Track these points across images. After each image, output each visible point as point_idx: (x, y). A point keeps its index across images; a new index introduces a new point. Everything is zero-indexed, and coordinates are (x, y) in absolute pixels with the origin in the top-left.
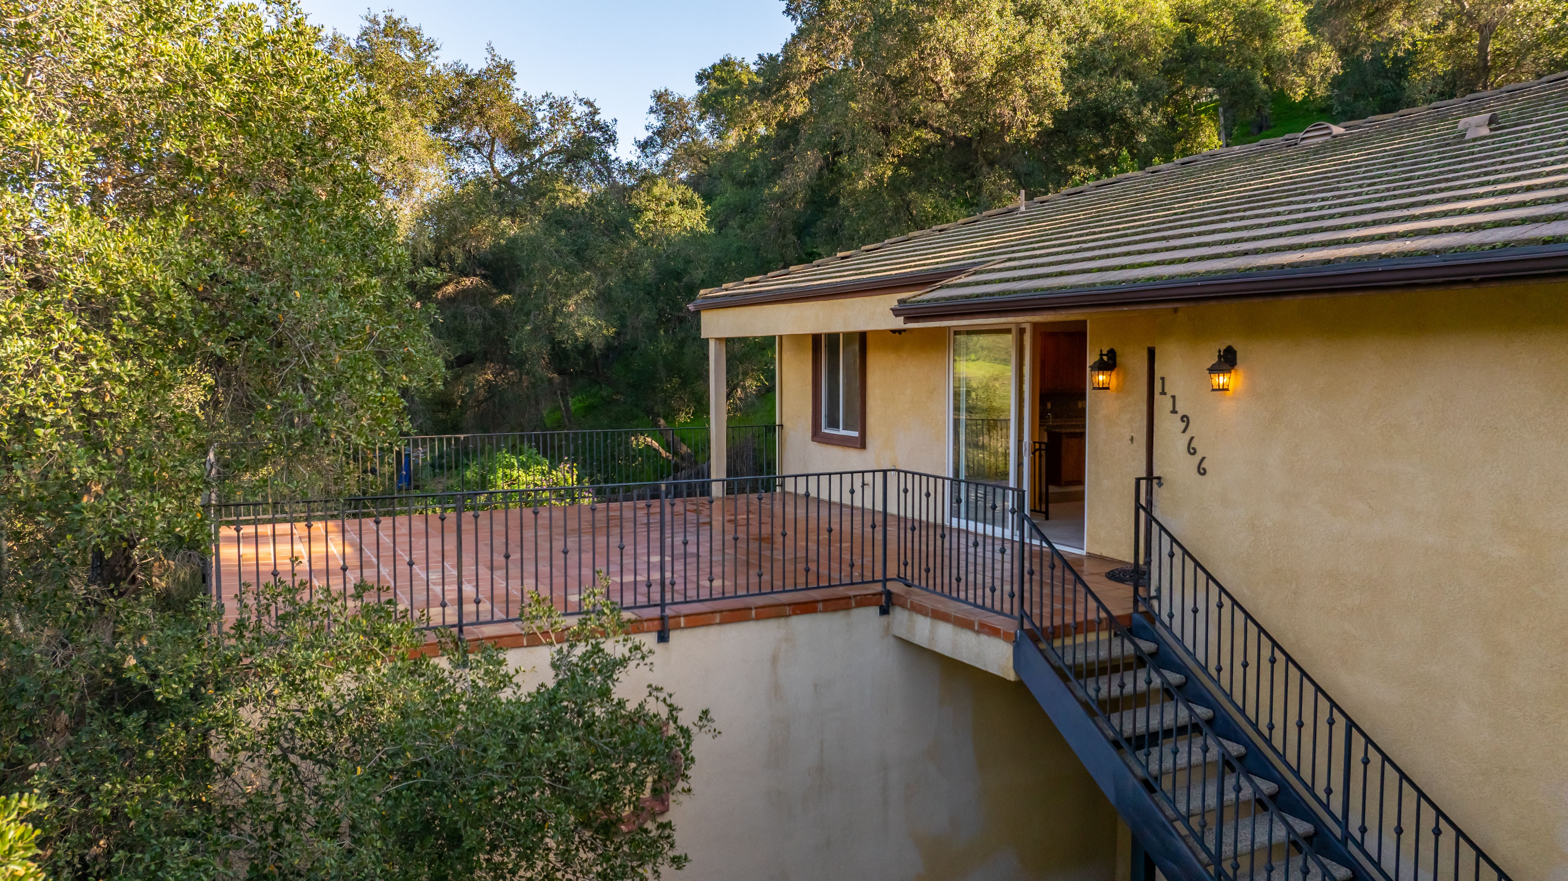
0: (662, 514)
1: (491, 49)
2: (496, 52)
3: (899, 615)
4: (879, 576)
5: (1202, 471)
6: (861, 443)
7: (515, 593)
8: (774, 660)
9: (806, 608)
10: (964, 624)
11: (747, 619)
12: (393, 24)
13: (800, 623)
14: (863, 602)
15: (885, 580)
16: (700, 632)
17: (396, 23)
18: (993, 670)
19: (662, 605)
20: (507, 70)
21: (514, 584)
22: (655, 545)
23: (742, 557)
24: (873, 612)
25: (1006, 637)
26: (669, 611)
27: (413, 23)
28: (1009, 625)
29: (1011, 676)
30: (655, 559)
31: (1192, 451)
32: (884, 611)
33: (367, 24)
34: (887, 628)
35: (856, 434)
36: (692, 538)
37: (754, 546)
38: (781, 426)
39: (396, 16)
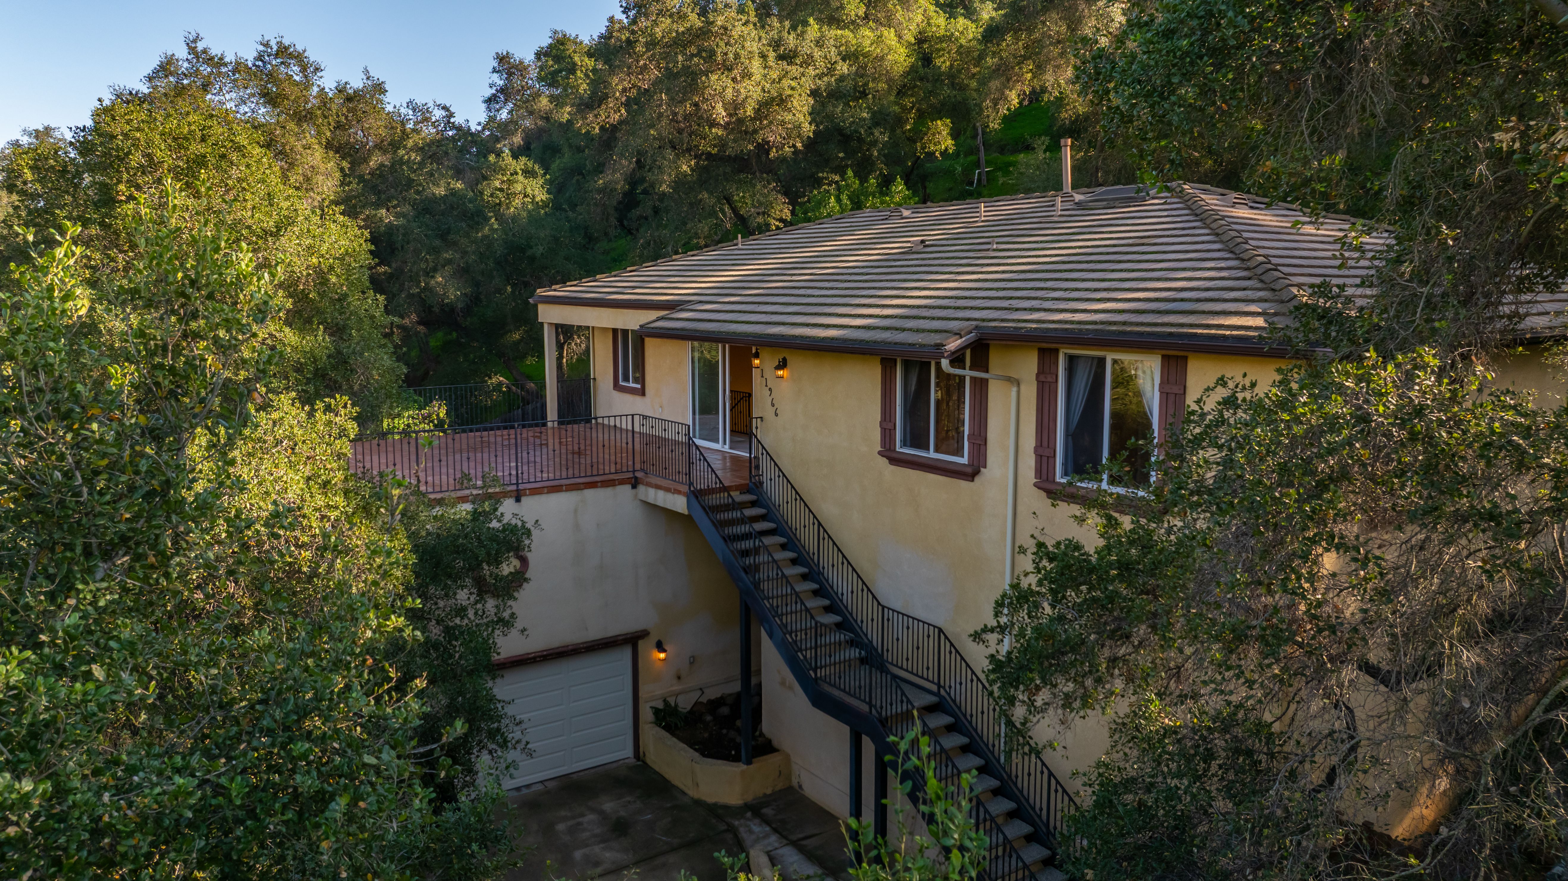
0: (516, 439)
1: (366, 71)
2: (371, 74)
3: (641, 488)
4: (631, 469)
5: (776, 415)
6: (642, 392)
7: (437, 482)
8: (576, 511)
9: (592, 485)
10: (667, 490)
11: (561, 491)
12: (283, 51)
13: (589, 493)
14: (622, 482)
15: (634, 471)
16: (537, 497)
17: (286, 48)
18: (680, 511)
19: (517, 484)
20: (379, 88)
21: (437, 478)
22: (513, 457)
23: (564, 462)
24: (628, 487)
25: (684, 494)
26: (521, 487)
27: (300, 48)
28: (685, 489)
29: (686, 513)
30: (513, 464)
31: (773, 405)
32: (634, 487)
33: (262, 48)
34: (636, 495)
35: (639, 386)
36: (532, 452)
37: (570, 456)
38: (594, 379)
39: (286, 42)
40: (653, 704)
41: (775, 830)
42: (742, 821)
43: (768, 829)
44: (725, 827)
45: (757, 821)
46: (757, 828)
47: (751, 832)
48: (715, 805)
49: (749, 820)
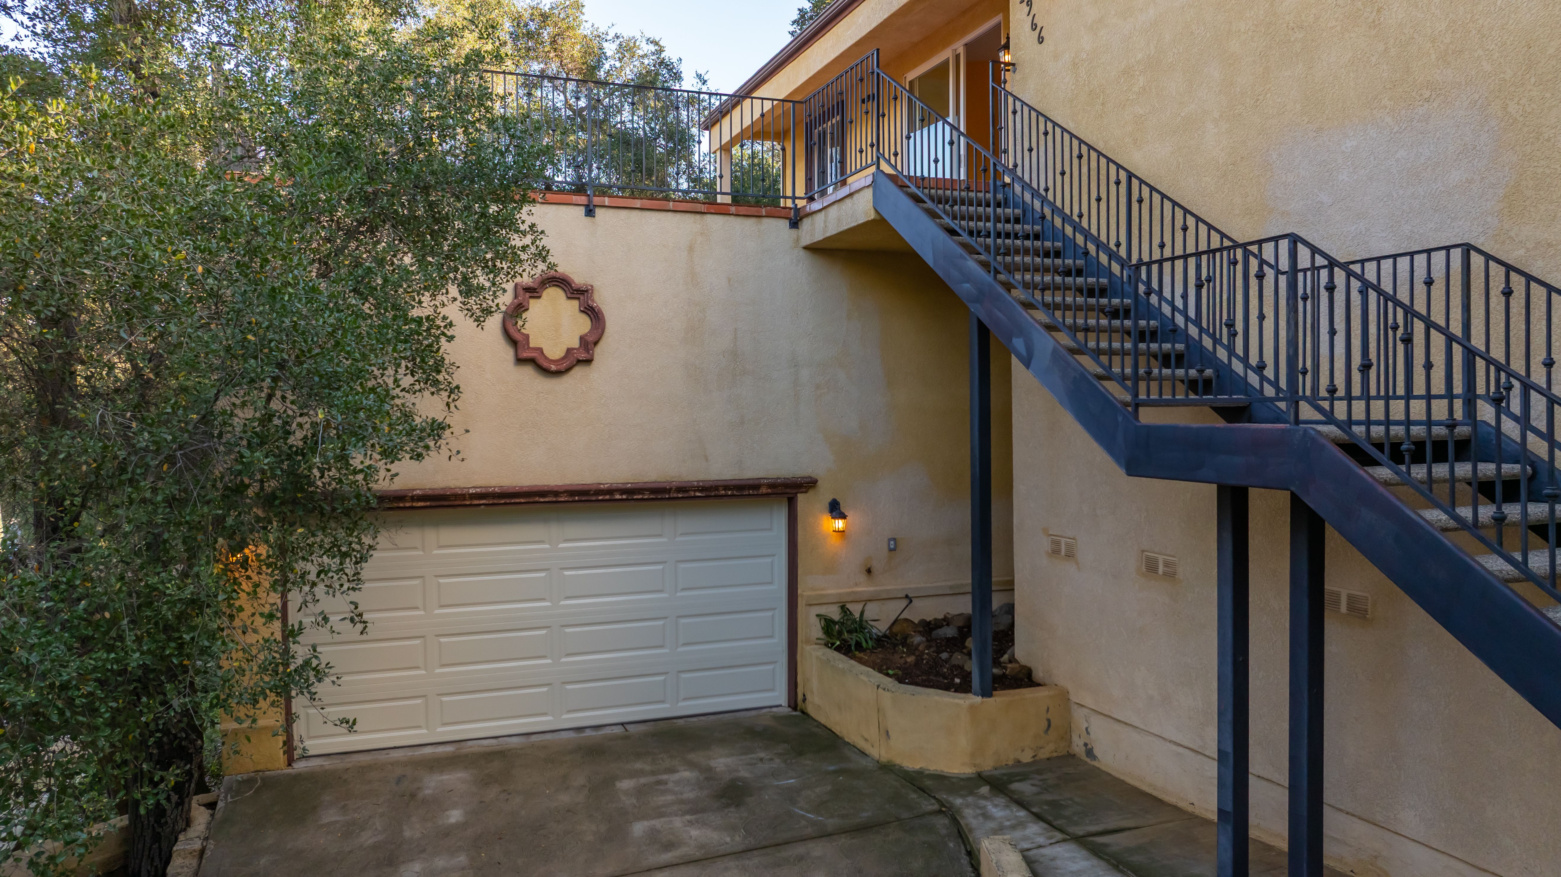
3: (805, 225)
5: (1041, 40)
8: (691, 249)
9: (720, 209)
13: (715, 223)
14: (773, 214)
15: (794, 198)
24: (784, 224)
32: (794, 225)
34: (797, 241)
40: (823, 610)
41: (1039, 817)
42: (970, 799)
43: (1022, 813)
44: (936, 807)
45: (1001, 800)
46: (998, 810)
47: (986, 816)
48: (920, 773)
49: (984, 798)
